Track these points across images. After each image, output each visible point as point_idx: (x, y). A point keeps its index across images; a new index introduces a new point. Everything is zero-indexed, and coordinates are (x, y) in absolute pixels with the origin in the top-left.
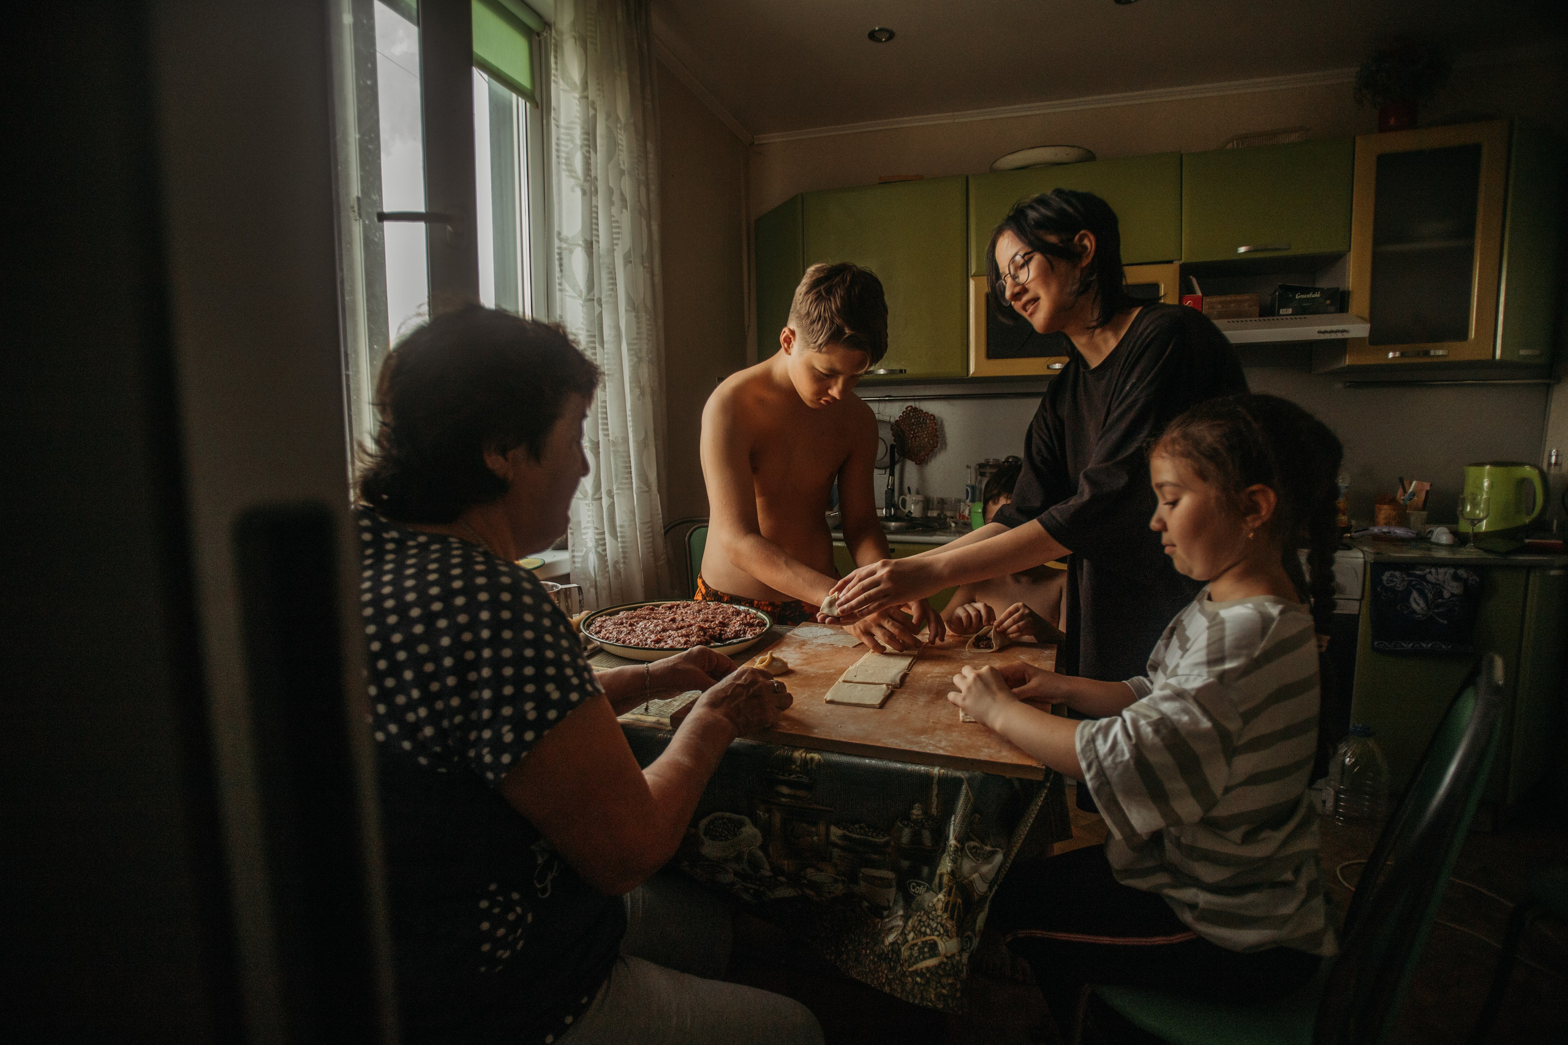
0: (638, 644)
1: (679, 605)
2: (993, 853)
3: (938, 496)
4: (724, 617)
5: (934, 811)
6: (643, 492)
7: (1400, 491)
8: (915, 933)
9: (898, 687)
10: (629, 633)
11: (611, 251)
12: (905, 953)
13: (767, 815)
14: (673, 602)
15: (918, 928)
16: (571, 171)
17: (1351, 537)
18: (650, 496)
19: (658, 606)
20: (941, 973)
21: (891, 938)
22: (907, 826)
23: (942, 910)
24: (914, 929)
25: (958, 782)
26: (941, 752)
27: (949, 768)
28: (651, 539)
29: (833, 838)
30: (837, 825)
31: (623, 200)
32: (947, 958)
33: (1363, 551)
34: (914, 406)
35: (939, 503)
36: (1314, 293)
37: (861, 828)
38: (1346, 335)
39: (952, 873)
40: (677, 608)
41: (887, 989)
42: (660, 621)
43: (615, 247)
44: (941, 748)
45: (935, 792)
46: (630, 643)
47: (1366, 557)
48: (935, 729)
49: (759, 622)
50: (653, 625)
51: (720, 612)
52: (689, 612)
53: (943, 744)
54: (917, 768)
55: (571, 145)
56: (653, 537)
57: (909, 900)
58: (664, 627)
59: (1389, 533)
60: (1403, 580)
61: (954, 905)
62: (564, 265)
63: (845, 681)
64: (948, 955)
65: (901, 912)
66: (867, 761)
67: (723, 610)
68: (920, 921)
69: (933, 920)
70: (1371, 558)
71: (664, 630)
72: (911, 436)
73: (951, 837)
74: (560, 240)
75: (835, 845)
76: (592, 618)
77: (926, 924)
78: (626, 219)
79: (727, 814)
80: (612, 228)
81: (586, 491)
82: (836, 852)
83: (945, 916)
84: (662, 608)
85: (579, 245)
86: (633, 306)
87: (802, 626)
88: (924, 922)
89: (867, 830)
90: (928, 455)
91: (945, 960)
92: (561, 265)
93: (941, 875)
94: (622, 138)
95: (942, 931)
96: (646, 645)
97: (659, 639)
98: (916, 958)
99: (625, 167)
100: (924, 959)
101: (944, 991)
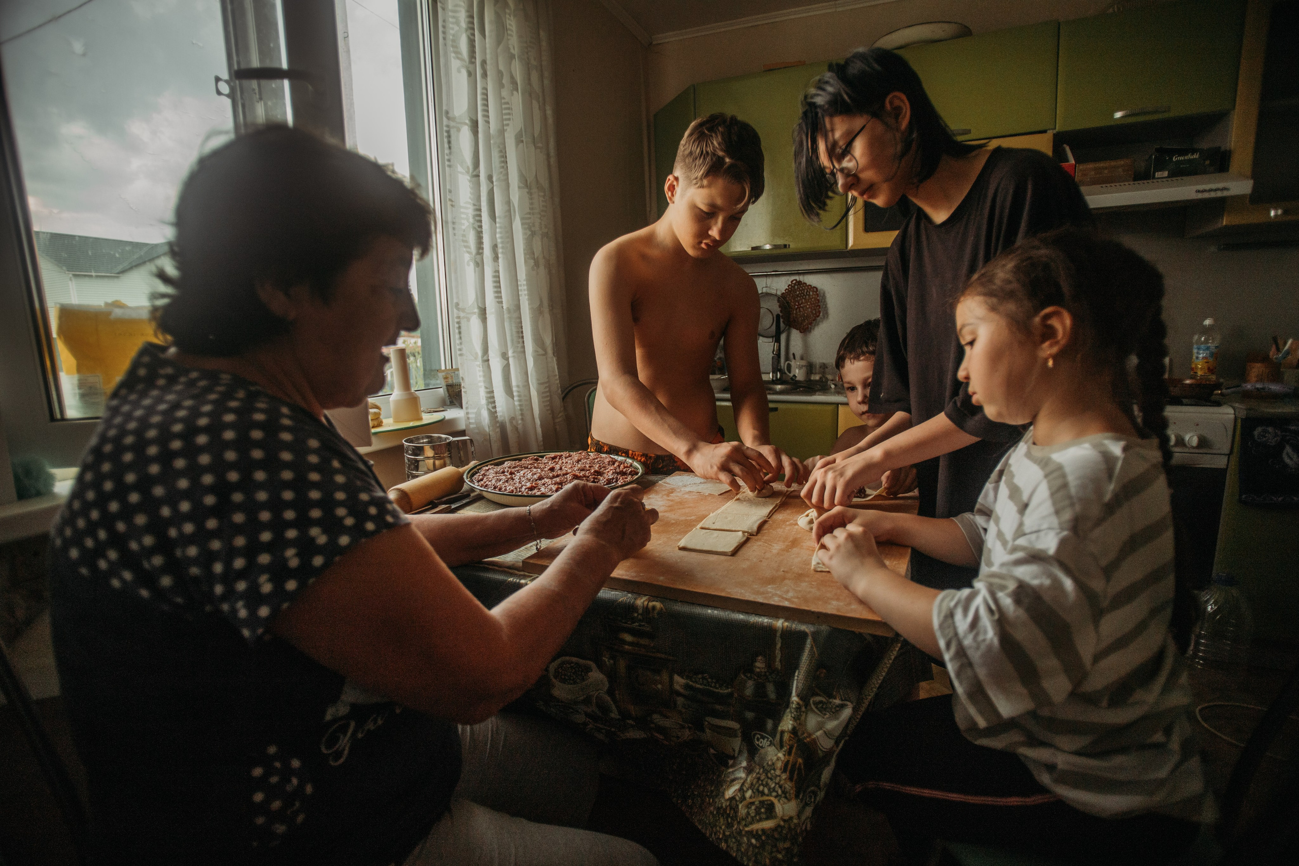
0: (512, 491)
1: (562, 455)
2: (842, 706)
3: (821, 361)
4: (600, 466)
5: (778, 665)
6: (538, 355)
7: (1274, 349)
8: (753, 790)
9: (755, 534)
10: (507, 481)
11: (502, 132)
12: (742, 811)
13: (612, 661)
14: (557, 453)
15: (757, 786)
16: (458, 53)
17: (1222, 394)
18: (546, 359)
19: (542, 457)
20: (776, 836)
21: (730, 792)
22: (750, 678)
23: (781, 769)
24: (752, 786)
25: (803, 636)
26: (786, 604)
27: (794, 620)
28: (549, 398)
29: (677, 687)
30: (681, 674)
31: (514, 82)
32: (784, 821)
33: (1234, 408)
34: (798, 280)
35: (821, 367)
36: (1193, 154)
37: (703, 678)
38: (1225, 194)
39: (794, 731)
40: (559, 459)
41: (723, 845)
42: (539, 470)
43: (505, 128)
44: (786, 599)
45: (779, 646)
46: (506, 490)
47: (1237, 413)
48: (784, 579)
49: (631, 471)
50: (531, 474)
51: (598, 462)
52: (569, 461)
53: (790, 594)
54: (760, 620)
55: (456, 28)
56: (551, 396)
57: (753, 751)
58: (541, 475)
59: (1263, 389)
60: (1276, 435)
61: (794, 765)
62: (452, 142)
63: (702, 528)
64: (786, 818)
65: (744, 764)
66: (709, 611)
67: (600, 460)
68: (759, 779)
69: (771, 779)
70: (1242, 414)
71: (540, 478)
72: (796, 307)
73: (794, 693)
74: (448, 118)
75: (679, 694)
76: (478, 468)
77: (764, 783)
78: (517, 101)
79: (574, 659)
80: (502, 109)
81: (476, 353)
82: (680, 700)
83: (784, 776)
84: (546, 458)
85: (466, 124)
86: (525, 183)
87: (675, 475)
88: (762, 781)
89: (709, 680)
90: (811, 324)
91: (782, 823)
92: (449, 142)
93: (782, 732)
94: (512, 23)
95: (780, 792)
96: (520, 491)
97: (533, 486)
98: (752, 817)
99: (516, 51)
100: (760, 820)
101: (780, 856)
